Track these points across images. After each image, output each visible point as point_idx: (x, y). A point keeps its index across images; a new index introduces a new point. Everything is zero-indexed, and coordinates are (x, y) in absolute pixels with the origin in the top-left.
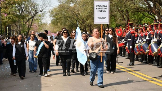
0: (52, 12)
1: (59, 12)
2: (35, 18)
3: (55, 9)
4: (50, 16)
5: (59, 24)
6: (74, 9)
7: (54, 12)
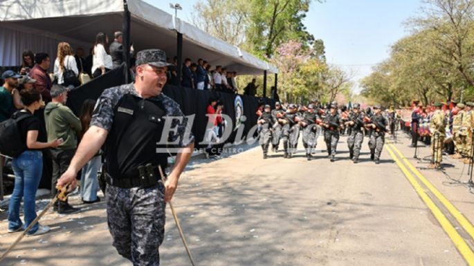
1: (371, 81)
2: (341, 88)
3: (366, 78)
4: (360, 87)
5: (370, 96)
6: (389, 79)
7: (364, 82)
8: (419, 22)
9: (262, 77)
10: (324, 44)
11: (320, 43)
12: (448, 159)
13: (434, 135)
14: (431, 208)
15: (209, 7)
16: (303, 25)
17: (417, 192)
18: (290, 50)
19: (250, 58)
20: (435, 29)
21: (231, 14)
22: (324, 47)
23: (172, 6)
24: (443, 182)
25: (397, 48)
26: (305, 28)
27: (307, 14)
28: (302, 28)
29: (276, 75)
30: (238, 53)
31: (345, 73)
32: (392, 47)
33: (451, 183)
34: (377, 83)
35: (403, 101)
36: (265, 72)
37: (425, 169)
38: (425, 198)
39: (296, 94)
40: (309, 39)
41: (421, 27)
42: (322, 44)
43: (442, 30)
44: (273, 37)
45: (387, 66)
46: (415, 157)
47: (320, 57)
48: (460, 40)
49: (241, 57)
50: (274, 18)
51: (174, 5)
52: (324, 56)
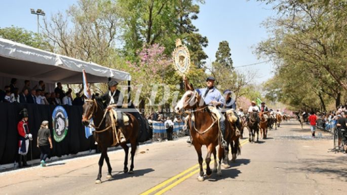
10: (229, 47)
11: (224, 45)
16: (195, 27)
22: (230, 50)
23: (33, 12)
26: (197, 30)
30: (57, 61)
47: (226, 59)
50: (150, 21)
51: (36, 11)
52: (231, 59)
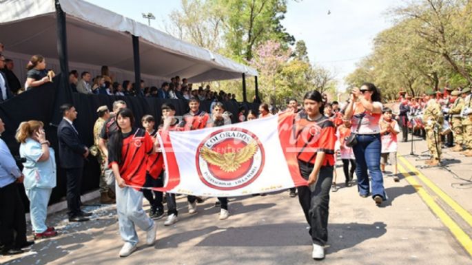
0: (348, 79)
1: (355, 77)
2: (326, 87)
3: (351, 75)
4: (345, 84)
6: (373, 74)
8: (399, 11)
9: (240, 81)
10: (306, 46)
11: (301, 44)
12: (447, 153)
13: (433, 128)
14: (447, 226)
15: (184, 14)
16: (282, 27)
17: (424, 202)
18: (269, 50)
19: (225, 61)
20: (416, 16)
21: (207, 20)
22: (306, 48)
23: (144, 16)
24: (452, 185)
25: (380, 40)
26: (285, 30)
27: (285, 15)
28: (282, 29)
29: (256, 77)
30: (210, 55)
31: (329, 71)
32: (374, 39)
33: (462, 185)
34: (361, 79)
35: (389, 95)
36: (243, 75)
37: (425, 167)
38: (436, 209)
39: (281, 96)
40: (290, 40)
41: (402, 16)
42: (304, 44)
43: (423, 18)
44: (252, 39)
45: (371, 61)
46: (412, 154)
47: (303, 58)
48: (442, 27)
49: (214, 60)
50: (252, 20)
51: (147, 15)
52: (307, 57)
